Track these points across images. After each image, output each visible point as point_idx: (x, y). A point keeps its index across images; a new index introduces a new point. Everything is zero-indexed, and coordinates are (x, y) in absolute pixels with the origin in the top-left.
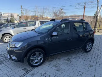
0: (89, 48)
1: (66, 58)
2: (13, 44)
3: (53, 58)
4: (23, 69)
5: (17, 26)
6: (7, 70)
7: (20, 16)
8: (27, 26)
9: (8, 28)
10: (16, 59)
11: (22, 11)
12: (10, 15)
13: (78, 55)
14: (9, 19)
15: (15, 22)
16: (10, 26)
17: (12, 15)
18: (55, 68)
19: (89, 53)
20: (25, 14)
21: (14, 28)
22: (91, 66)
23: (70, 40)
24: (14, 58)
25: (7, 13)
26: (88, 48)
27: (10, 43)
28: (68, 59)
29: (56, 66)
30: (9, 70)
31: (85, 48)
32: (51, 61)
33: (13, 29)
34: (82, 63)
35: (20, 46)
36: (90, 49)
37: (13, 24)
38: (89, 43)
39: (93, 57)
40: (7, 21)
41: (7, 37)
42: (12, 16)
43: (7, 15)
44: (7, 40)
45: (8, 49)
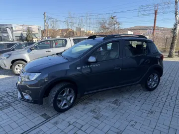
0: (153, 83)
1: (113, 100)
2: (26, 76)
3: (92, 100)
4: (42, 116)
5: (36, 48)
6: (17, 115)
7: (42, 30)
8: (52, 47)
9: (20, 50)
10: (31, 98)
11: (45, 21)
12: (25, 28)
13: (133, 95)
14: (25, 35)
15: (35, 40)
16: (25, 46)
17: (29, 28)
18: (93, 115)
19: (153, 92)
20: (50, 27)
21: (31, 50)
22: (152, 112)
23: (119, 69)
24: (27, 97)
25: (20, 25)
26: (151, 83)
27: (21, 74)
28: (117, 100)
29: (94, 111)
30: (20, 116)
31: (146, 83)
32: (87, 103)
33: (28, 52)
34: (138, 108)
35: (36, 79)
36: (156, 85)
37: (29, 44)
38: (154, 75)
39: (159, 98)
40: (21, 38)
41: (19, 66)
42: (29, 30)
43: (20, 28)
44: (19, 70)
45: (19, 83)
